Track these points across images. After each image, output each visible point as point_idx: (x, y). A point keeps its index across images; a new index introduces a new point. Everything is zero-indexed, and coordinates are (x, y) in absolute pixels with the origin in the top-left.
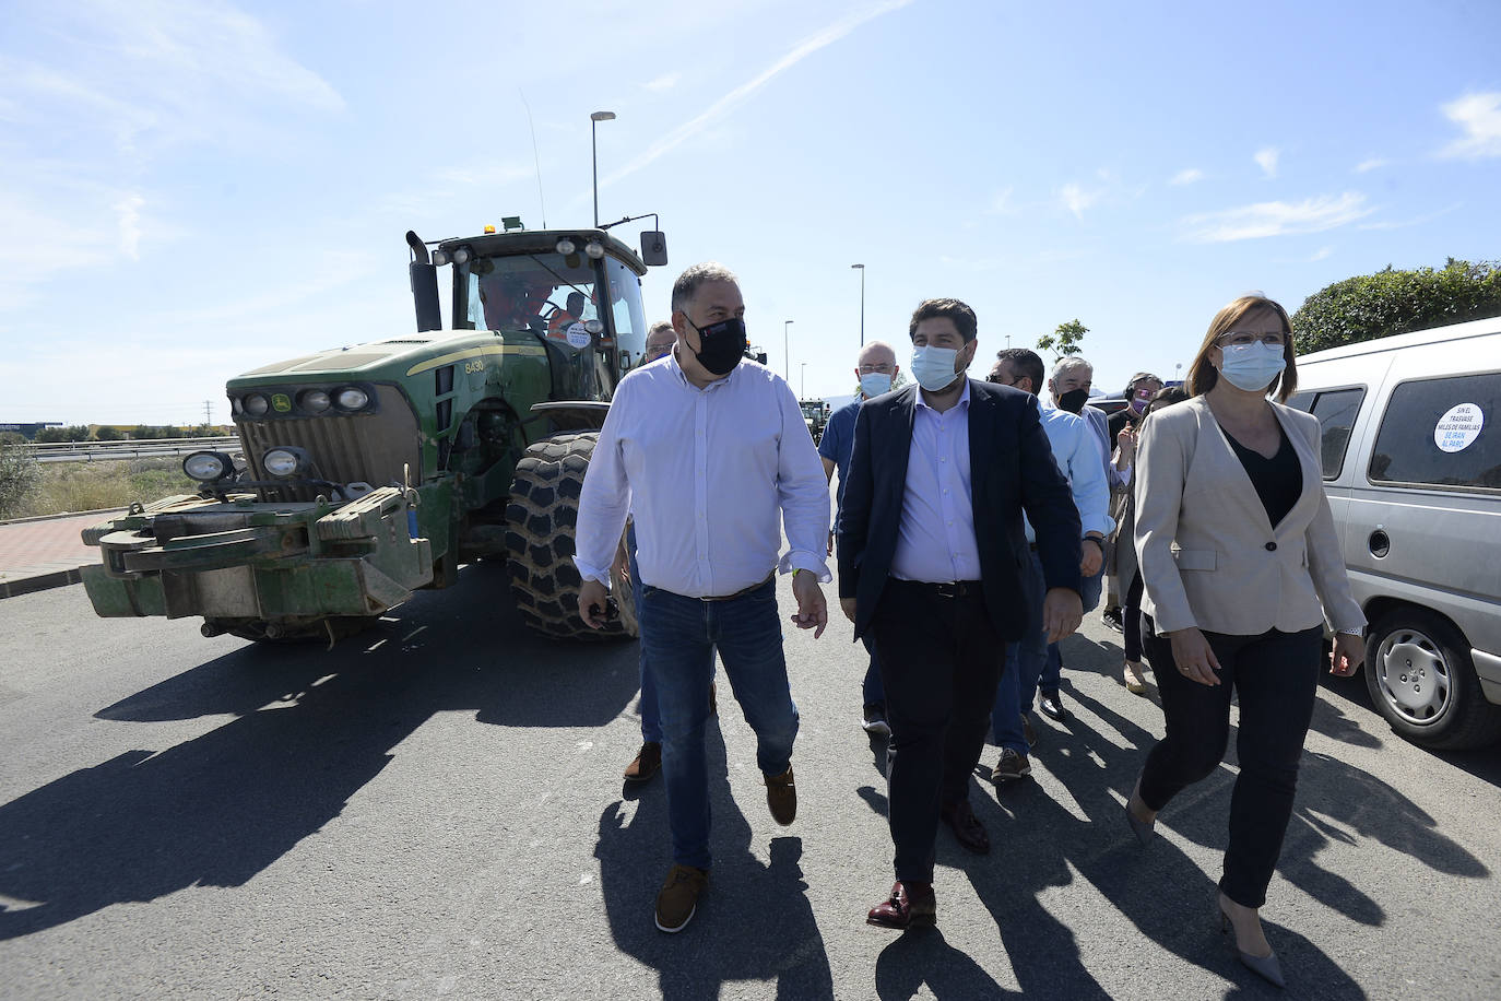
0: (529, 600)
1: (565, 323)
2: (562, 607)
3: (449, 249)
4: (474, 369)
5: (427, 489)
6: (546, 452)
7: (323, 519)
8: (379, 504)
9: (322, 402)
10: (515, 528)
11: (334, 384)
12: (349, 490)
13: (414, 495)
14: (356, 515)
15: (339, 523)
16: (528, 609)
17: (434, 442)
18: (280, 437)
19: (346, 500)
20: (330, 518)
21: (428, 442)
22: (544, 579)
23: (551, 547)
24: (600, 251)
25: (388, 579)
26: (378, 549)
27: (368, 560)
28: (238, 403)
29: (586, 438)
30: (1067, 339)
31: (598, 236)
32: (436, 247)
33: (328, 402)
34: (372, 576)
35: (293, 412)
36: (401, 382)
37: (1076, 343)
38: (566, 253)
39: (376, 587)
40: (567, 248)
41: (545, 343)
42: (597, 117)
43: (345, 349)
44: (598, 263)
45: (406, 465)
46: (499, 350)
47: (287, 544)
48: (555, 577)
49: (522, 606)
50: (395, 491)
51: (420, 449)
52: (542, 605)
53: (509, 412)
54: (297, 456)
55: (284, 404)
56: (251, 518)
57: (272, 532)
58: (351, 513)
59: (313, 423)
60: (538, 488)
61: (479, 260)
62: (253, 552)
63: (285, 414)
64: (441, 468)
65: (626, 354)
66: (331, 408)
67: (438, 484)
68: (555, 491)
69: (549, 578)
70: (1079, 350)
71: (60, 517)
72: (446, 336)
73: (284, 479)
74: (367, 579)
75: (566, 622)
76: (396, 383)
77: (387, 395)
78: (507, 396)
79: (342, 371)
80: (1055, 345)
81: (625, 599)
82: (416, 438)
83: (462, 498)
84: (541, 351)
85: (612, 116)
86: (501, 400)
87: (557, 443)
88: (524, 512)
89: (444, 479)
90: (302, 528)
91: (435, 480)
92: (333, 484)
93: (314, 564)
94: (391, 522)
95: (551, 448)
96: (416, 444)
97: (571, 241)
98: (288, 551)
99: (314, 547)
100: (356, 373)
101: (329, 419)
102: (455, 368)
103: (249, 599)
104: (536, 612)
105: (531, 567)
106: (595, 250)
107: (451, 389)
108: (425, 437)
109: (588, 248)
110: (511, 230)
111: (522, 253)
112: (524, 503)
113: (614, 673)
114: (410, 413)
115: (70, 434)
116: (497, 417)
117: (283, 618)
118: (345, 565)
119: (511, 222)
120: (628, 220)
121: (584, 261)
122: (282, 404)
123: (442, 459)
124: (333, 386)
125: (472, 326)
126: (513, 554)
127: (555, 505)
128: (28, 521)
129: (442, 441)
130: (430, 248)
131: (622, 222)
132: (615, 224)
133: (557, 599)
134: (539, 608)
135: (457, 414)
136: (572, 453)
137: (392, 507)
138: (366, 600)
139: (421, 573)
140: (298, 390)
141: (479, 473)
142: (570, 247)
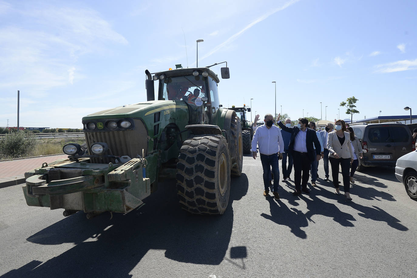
0: (184, 200)
1: (193, 98)
2: (196, 203)
3: (158, 75)
4: (167, 113)
5: (149, 157)
6: (191, 143)
7: (111, 173)
8: (132, 166)
9: (114, 125)
10: (180, 172)
11: (119, 119)
12: (122, 159)
13: (145, 161)
14: (123, 171)
15: (116, 175)
16: (183, 203)
17: (153, 140)
18: (99, 139)
19: (121, 163)
20: (113, 172)
21: (151, 140)
22: (190, 192)
23: (194, 180)
24: (207, 74)
25: (134, 197)
26: (131, 185)
27: (127, 190)
28: (86, 125)
29: (205, 138)
30: (350, 102)
31: (206, 70)
32: (154, 75)
33: (116, 125)
34: (128, 196)
35: (103, 129)
36: (142, 118)
37: (354, 104)
38: (196, 75)
39: (129, 201)
40: (196, 74)
41: (188, 105)
42: (198, 41)
43: (124, 106)
44: (206, 79)
45: (143, 150)
46: (174, 107)
47: (96, 182)
48: (194, 192)
49: (181, 202)
50: (138, 160)
51: (148, 142)
52: (189, 203)
53: (176, 128)
54: (103, 147)
55: (101, 126)
56: (84, 172)
57: (91, 178)
58: (122, 170)
59: (111, 133)
60: (189, 157)
61: (167, 79)
62: (83, 187)
63: (101, 130)
64: (154, 149)
65: (214, 108)
66: (118, 128)
67: (153, 155)
68: (195, 158)
69: (192, 192)
70: (355, 107)
71: (40, 157)
72: (156, 102)
73: (98, 155)
74: (126, 198)
75: (197, 209)
76: (141, 118)
77: (137, 123)
78: (176, 123)
79: (122, 114)
80: (346, 105)
81: (220, 200)
82: (146, 138)
83: (160, 159)
84: (186, 107)
85: (202, 41)
86: (174, 124)
87: (195, 140)
88: (184, 166)
89: (155, 153)
90: (103, 175)
91: (152, 154)
92: (116, 157)
93: (106, 191)
94: (137, 173)
95: (193, 142)
96: (146, 140)
97: (197, 71)
98: (96, 185)
99: (106, 183)
100: (128, 115)
101: (116, 131)
102: (161, 113)
103: (81, 203)
104: (186, 204)
105: (185, 187)
106: (205, 74)
107: (159, 120)
108: (149, 138)
109: (203, 74)
110: (178, 69)
111: (181, 76)
112: (184, 162)
113: (217, 233)
114: (145, 129)
115: (51, 131)
116: (173, 130)
117: (93, 212)
118: (117, 192)
119: (178, 66)
120: (216, 64)
121: (201, 78)
122: (100, 126)
123: (155, 145)
124: (118, 119)
125: (164, 99)
126: (179, 182)
127: (195, 164)
128: (31, 158)
129: (156, 139)
130: (152, 75)
131: (214, 65)
132: (212, 66)
133: (195, 200)
134: (187, 203)
135: (161, 129)
136: (201, 144)
137: (137, 167)
138: (125, 207)
139: (146, 192)
140: (106, 121)
141: (166, 149)
142: (197, 73)
